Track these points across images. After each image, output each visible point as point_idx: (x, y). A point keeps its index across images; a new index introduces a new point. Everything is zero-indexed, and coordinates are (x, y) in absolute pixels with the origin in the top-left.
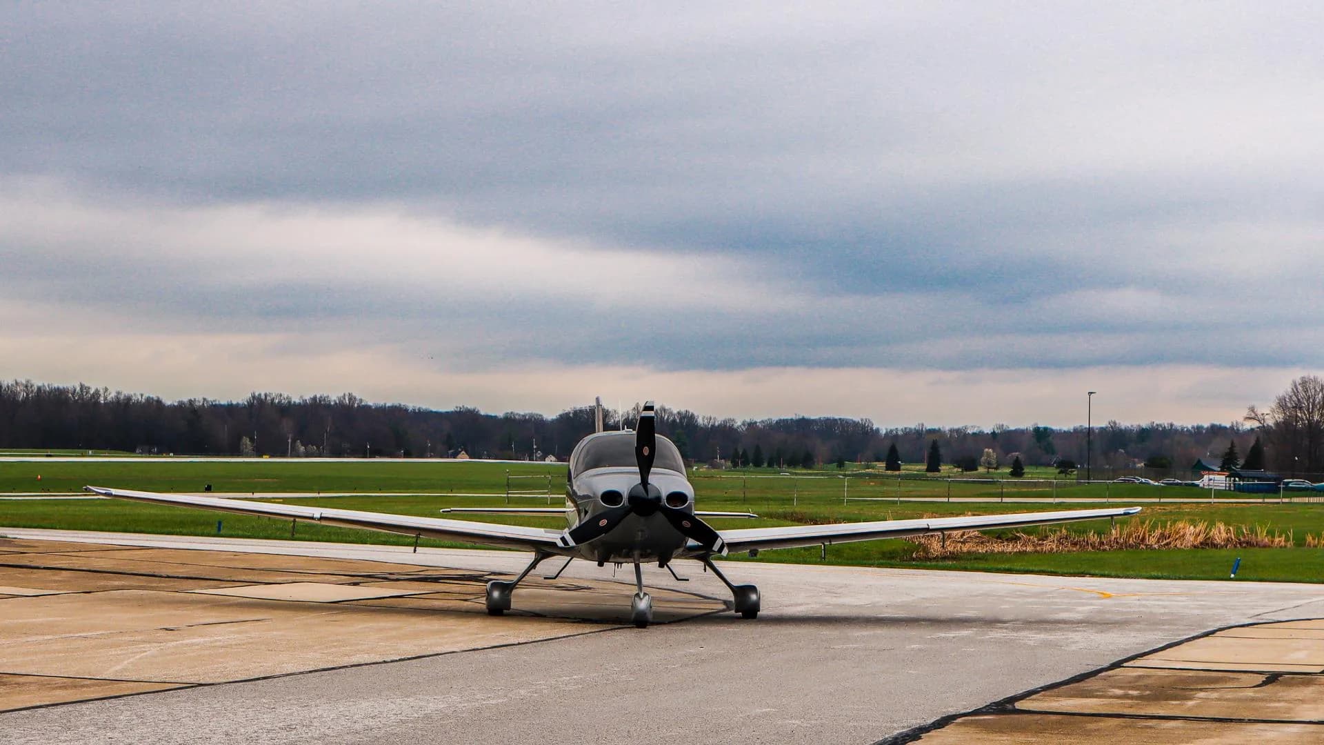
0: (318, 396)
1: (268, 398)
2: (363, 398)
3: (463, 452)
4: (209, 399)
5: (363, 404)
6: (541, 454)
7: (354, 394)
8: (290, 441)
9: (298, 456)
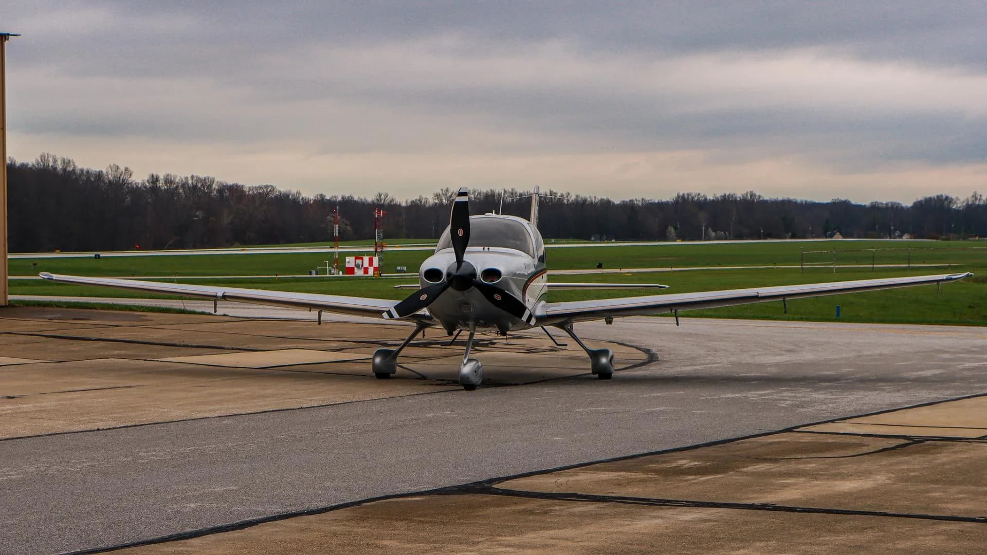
0: (727, 194)
1: (690, 197)
2: (761, 195)
3: (838, 233)
4: (647, 199)
5: (761, 199)
6: (899, 233)
7: (754, 192)
8: (703, 228)
9: (710, 240)
